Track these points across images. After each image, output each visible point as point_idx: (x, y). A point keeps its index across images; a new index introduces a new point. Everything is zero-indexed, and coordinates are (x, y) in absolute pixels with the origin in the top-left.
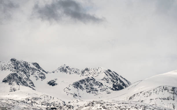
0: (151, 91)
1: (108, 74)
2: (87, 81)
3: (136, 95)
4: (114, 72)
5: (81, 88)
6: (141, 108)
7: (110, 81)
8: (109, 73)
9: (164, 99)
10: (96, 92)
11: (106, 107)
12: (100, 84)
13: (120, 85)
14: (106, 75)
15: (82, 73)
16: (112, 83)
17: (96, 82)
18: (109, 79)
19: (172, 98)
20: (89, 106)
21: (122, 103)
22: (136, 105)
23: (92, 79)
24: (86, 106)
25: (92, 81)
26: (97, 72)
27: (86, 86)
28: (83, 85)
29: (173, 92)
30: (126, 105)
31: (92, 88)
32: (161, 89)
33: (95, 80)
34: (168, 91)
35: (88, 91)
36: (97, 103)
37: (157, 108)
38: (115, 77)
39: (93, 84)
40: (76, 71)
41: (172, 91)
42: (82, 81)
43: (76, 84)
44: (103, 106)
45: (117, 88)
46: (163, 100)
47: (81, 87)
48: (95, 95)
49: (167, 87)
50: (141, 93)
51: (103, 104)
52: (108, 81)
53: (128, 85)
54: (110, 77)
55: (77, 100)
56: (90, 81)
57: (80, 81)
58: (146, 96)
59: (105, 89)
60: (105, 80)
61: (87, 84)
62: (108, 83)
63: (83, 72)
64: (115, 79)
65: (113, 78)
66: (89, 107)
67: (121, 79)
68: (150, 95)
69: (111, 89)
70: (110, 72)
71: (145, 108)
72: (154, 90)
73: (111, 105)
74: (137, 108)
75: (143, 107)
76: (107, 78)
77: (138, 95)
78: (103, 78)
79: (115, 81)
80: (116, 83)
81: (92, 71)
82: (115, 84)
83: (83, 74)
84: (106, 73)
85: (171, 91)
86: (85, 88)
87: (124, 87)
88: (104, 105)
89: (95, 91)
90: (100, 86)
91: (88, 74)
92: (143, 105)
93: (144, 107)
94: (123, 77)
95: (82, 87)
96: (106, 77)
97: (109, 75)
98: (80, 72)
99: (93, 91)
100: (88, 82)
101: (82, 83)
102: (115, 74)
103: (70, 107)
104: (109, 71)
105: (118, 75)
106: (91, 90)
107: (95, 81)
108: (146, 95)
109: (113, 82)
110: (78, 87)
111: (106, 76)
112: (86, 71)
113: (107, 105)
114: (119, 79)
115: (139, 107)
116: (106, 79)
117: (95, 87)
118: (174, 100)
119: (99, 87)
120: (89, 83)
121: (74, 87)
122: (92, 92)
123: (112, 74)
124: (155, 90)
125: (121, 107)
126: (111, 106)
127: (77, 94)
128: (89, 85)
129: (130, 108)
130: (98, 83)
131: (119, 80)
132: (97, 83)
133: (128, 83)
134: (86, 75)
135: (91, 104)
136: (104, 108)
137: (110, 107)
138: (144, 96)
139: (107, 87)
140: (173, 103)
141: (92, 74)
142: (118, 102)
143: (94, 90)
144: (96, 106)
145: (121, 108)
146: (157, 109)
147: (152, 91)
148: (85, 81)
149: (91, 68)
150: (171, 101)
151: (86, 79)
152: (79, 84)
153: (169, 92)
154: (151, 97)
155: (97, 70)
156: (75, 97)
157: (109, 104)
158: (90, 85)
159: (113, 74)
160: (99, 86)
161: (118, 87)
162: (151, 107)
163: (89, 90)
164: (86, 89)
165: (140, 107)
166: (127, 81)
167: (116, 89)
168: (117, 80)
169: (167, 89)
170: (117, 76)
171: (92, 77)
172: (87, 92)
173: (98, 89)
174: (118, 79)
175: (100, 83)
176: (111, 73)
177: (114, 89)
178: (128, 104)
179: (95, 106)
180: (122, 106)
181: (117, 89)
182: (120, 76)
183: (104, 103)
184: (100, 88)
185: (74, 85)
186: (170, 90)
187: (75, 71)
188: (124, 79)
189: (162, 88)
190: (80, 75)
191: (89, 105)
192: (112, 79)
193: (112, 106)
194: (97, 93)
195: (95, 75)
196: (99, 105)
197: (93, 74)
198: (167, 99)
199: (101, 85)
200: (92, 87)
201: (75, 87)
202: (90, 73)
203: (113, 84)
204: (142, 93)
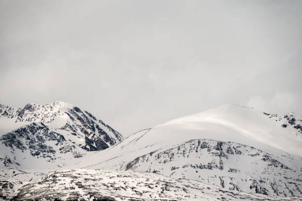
0: (173, 151)
1: (73, 117)
2: (31, 131)
3: (141, 159)
4: (86, 112)
5: (18, 147)
6: (157, 185)
7: (79, 131)
8: (77, 115)
9: (200, 167)
10: (50, 154)
11: (83, 184)
12: (58, 137)
13: (100, 139)
14: (71, 118)
15: (18, 116)
16: (84, 135)
17: (51, 133)
18: (77, 128)
19: (219, 165)
20: (47, 183)
21: (118, 176)
22: (148, 180)
23: (42, 128)
24: (39, 183)
25: (42, 131)
26: (52, 112)
27: (29, 141)
28: (23, 141)
29: (219, 152)
30: (125, 179)
31: (42, 147)
32: (193, 146)
33: (48, 129)
34: (209, 150)
35: (34, 152)
36: (64, 176)
37: (193, 186)
38: (89, 123)
39: (44, 137)
40: (5, 112)
41: (218, 149)
42: (21, 132)
43: (8, 138)
44: (77, 182)
45: (94, 145)
46: (198, 170)
47: (19, 145)
48: (49, 161)
49: (206, 141)
50: (151, 154)
51: (76, 178)
52: (74, 131)
53: (116, 139)
54: (79, 123)
55: (12, 170)
56: (39, 131)
57: (16, 132)
58: (163, 161)
59: (71, 149)
60: (68, 128)
61: (31, 138)
62: (75, 135)
63: (21, 114)
64: (89, 128)
65: (85, 126)
66: (48, 185)
67: (101, 126)
68: (171, 158)
69: (82, 147)
70: (78, 113)
71: (167, 185)
72: (179, 149)
73: (94, 180)
74: (151, 186)
75: (162, 183)
76: (73, 126)
77: (146, 158)
78: (63, 125)
79: (89, 131)
80: (92, 135)
81: (39, 111)
82: (90, 137)
83: (21, 117)
84: (70, 114)
85: (214, 151)
86: (27, 147)
87: (108, 144)
88: (80, 180)
89: (48, 152)
90: (59, 141)
91: (33, 116)
92: (162, 179)
93: (164, 183)
94: (106, 124)
95: (21, 144)
96: (71, 123)
97: (76, 120)
98: (15, 113)
99: (45, 151)
100: (34, 134)
101: (21, 135)
102: (89, 117)
103: (6, 184)
104: (77, 111)
105: (94, 118)
106: (41, 150)
107: (49, 132)
108: (162, 159)
109: (86, 133)
110: (13, 145)
111: (70, 121)
112: (26, 112)
113: (86, 179)
114: (97, 127)
115: (155, 183)
116: (71, 127)
117: (49, 143)
118: (221, 168)
119: (57, 145)
120: (35, 137)
121: (4, 145)
122: (41, 154)
123: (82, 117)
124: (182, 149)
125: (115, 183)
126: (95, 182)
127: (12, 159)
128: (37, 140)
129: (135, 186)
130: (56, 135)
131: (96, 129)
132: (52, 136)
133: (117, 136)
134: (29, 120)
135: (51, 178)
136: (79, 187)
137: (93, 184)
138: (159, 160)
139: (74, 144)
140: (221, 176)
141: (40, 116)
142: (107, 174)
143: (48, 149)
144: (63, 182)
145: (116, 186)
146: (192, 188)
147: (175, 151)
148: (29, 131)
149: (37, 105)
150: (216, 171)
151: (28, 126)
152: (14, 137)
153: (211, 152)
154: (174, 164)
155: (51, 108)
156: (7, 164)
157: (89, 177)
158: (39, 139)
159: (85, 116)
160: (56, 142)
161: (96, 144)
162: (178, 184)
163: (37, 151)
164: (30, 148)
165: (157, 183)
166: (113, 131)
167: (93, 149)
168: (94, 130)
169: (207, 145)
170: (94, 121)
171: (41, 123)
172: (32, 154)
173: (56, 148)
174: (95, 126)
175: (58, 135)
176: (80, 114)
177: (88, 147)
178: (130, 178)
179: (60, 182)
180: (117, 182)
181: (93, 147)
182: (100, 121)
183: (78, 176)
184: (59, 146)
185: (4, 139)
186: (212, 148)
187: (3, 111)
188: (108, 127)
189: (197, 144)
190: (15, 119)
191: (48, 181)
192: (83, 127)
193: (97, 182)
194: (53, 157)
195: (47, 120)
196: (68, 180)
197: (43, 116)
198: (206, 167)
199: (61, 140)
200: (43, 144)
201: (6, 145)
202: (35, 115)
203: (87, 138)
204: (154, 155)
